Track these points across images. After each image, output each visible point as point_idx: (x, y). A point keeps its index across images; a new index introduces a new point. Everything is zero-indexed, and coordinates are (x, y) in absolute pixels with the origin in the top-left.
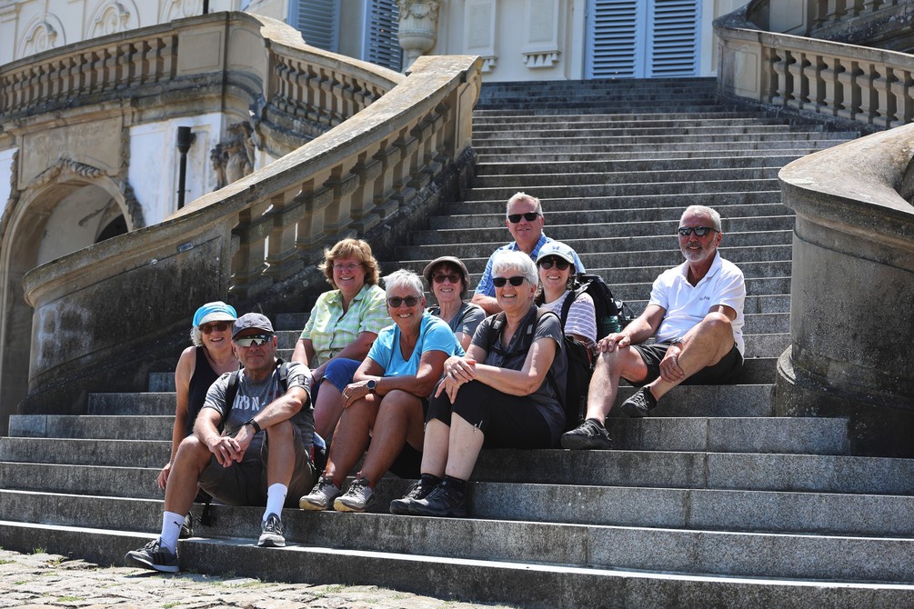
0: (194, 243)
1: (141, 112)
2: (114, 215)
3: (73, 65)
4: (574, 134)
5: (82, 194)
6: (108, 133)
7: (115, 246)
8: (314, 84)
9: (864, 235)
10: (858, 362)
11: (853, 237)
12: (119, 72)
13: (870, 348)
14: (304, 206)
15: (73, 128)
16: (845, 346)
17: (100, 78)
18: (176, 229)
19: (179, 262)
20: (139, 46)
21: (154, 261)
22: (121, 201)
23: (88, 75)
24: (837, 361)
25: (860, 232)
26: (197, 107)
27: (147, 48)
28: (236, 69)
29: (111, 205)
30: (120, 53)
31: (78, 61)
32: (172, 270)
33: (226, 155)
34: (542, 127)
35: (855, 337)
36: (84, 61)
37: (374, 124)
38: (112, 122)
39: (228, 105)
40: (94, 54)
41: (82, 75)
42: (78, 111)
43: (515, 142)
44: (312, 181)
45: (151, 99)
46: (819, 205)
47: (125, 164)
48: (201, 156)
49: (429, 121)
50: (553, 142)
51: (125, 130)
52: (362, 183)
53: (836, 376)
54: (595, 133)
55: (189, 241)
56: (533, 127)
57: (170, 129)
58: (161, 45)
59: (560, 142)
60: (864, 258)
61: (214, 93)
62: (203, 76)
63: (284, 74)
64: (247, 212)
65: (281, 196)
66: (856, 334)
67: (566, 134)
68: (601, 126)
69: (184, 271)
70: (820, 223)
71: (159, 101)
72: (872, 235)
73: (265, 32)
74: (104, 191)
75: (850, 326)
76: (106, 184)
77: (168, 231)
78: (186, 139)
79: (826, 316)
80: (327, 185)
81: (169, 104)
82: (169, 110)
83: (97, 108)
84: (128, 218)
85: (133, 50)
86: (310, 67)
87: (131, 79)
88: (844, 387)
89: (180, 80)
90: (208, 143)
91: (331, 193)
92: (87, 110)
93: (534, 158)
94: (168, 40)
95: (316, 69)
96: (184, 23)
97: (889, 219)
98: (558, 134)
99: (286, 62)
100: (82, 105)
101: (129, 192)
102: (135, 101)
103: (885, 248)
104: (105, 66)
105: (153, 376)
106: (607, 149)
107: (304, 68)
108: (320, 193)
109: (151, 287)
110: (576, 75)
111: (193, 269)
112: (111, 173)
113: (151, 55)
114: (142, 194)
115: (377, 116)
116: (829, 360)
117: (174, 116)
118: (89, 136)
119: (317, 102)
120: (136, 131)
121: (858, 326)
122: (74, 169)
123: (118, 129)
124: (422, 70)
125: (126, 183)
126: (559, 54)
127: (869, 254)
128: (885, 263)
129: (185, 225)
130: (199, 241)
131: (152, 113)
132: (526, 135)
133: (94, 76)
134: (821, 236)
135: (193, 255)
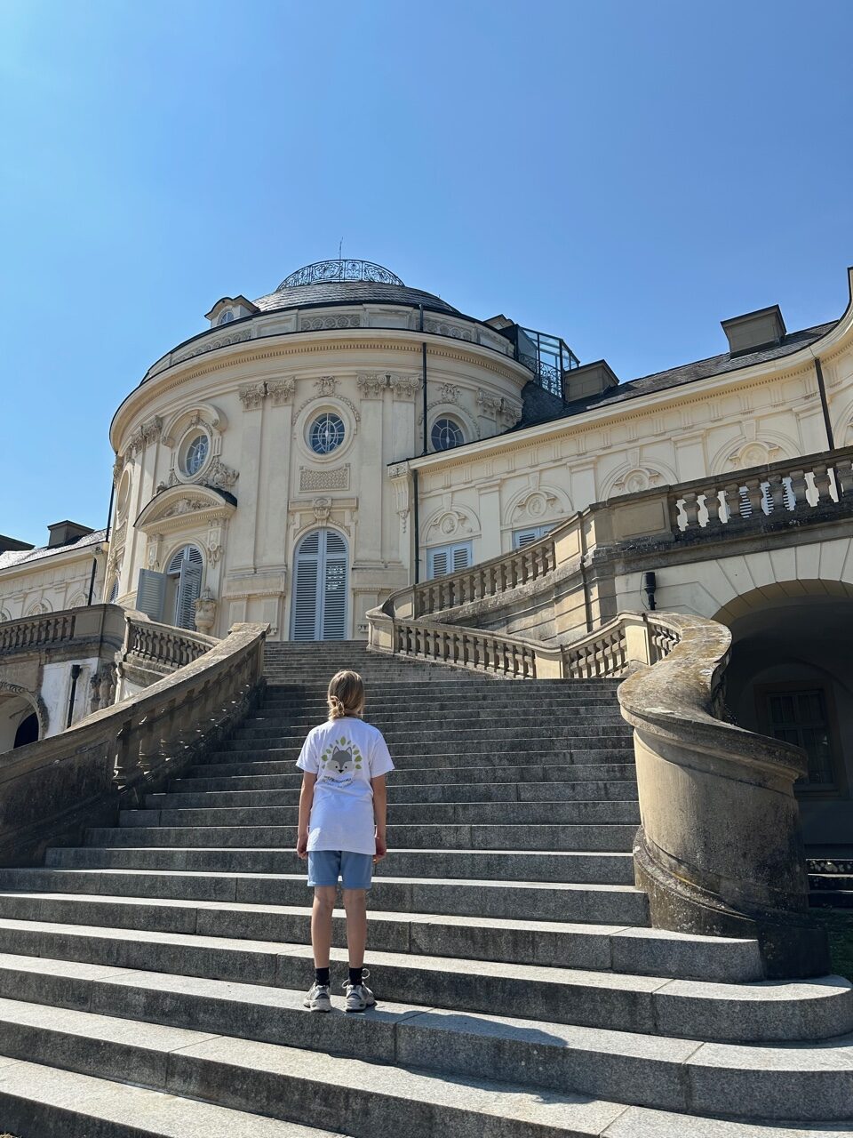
0: (89, 746)
1: (51, 657)
2: (31, 713)
3: (13, 631)
4: (301, 668)
5: (12, 702)
6: (30, 669)
7: (27, 752)
8: (156, 641)
9: (739, 760)
10: (751, 880)
11: (728, 762)
12: (40, 635)
13: (761, 866)
14: (168, 717)
15: (10, 666)
16: (736, 864)
17: (28, 639)
18: (76, 737)
19: (76, 761)
20: (52, 621)
21: (57, 761)
22: (35, 706)
23: (21, 637)
24: (728, 879)
25: (737, 757)
26: (84, 654)
27: (57, 622)
28: (108, 634)
29: (30, 707)
30: (41, 625)
31: (16, 629)
32: (71, 768)
33: (100, 680)
34: (283, 665)
35: (744, 855)
36: (19, 629)
37: (215, 662)
38: (33, 662)
39: (103, 654)
40: (26, 625)
41: (18, 637)
42: (13, 657)
43: (270, 673)
44: (174, 700)
45: (57, 649)
46: (695, 733)
47: (39, 685)
48: (84, 683)
49: (244, 661)
50: (291, 673)
51: (41, 666)
52: (206, 700)
53: (730, 893)
54: (312, 668)
55: (86, 744)
56: (277, 665)
57: (67, 667)
58: (65, 621)
59: (295, 672)
60: (740, 781)
61: (95, 646)
62: (89, 638)
63: (138, 637)
64: (129, 723)
65: (153, 711)
66: (745, 853)
67: (296, 668)
68: (315, 664)
69: (80, 768)
70: (692, 749)
71: (62, 651)
72: (747, 761)
73: (127, 614)
74: (25, 699)
75: (738, 845)
76: (27, 696)
77: (70, 739)
78: (77, 671)
79: (711, 836)
80: (184, 702)
81: (68, 652)
82: (68, 656)
83: (26, 655)
84: (39, 715)
85: (49, 623)
86: (154, 632)
87: (46, 639)
88: (741, 905)
89: (75, 640)
90: (89, 674)
91: (186, 708)
92: (19, 656)
93: (283, 681)
94: (69, 619)
95: (158, 634)
96: (79, 610)
97: (764, 746)
98: (293, 668)
99: (140, 630)
100: (16, 653)
101: (41, 701)
102: (48, 651)
103: (759, 773)
104: (31, 632)
105: (50, 851)
106: (321, 676)
107: (151, 632)
108: (180, 707)
109: (53, 781)
110: (286, 639)
111: (87, 765)
112: (30, 690)
113: (59, 627)
114: (48, 702)
115: (216, 657)
116: (720, 877)
117: (71, 659)
118: (19, 670)
119: (171, 655)
120: (47, 667)
121: (746, 845)
122: (8, 688)
123: (37, 666)
124: (238, 631)
125: (39, 696)
126: (277, 629)
127: (745, 778)
128: (760, 785)
129: (83, 734)
130: (92, 745)
131: (58, 658)
132: (274, 669)
133: (24, 639)
134: (694, 760)
135: (88, 755)
